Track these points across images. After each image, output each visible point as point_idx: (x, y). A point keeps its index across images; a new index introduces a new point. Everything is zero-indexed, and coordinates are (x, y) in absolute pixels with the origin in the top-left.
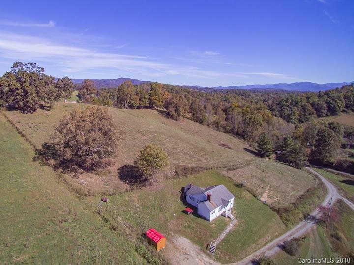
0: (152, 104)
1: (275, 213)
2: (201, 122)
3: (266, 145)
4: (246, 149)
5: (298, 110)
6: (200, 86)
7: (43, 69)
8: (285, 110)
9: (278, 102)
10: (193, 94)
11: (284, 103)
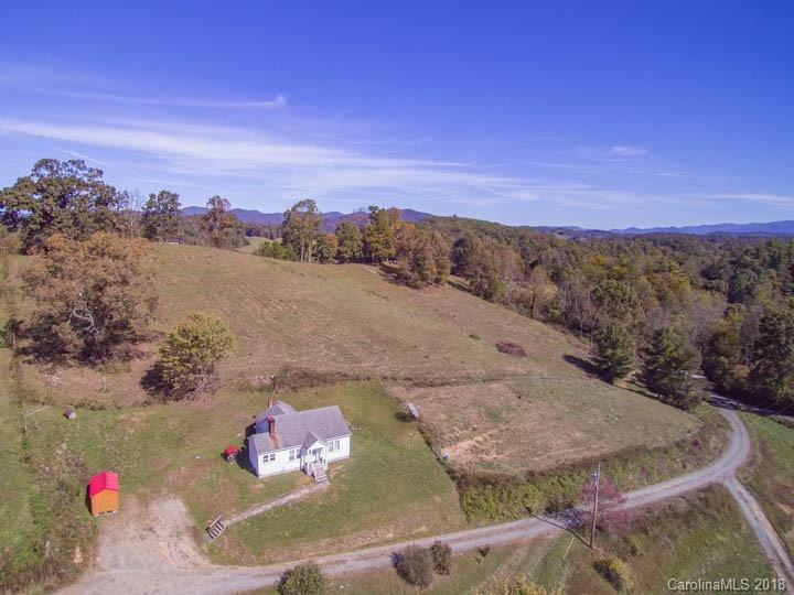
0: (371, 252)
1: (453, 484)
2: (487, 297)
3: (614, 348)
4: (569, 359)
5: (778, 275)
6: (582, 227)
7: (101, 173)
8: (743, 277)
9: (734, 259)
10: (534, 241)
11: (748, 259)
